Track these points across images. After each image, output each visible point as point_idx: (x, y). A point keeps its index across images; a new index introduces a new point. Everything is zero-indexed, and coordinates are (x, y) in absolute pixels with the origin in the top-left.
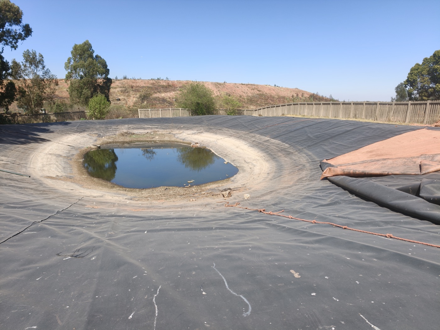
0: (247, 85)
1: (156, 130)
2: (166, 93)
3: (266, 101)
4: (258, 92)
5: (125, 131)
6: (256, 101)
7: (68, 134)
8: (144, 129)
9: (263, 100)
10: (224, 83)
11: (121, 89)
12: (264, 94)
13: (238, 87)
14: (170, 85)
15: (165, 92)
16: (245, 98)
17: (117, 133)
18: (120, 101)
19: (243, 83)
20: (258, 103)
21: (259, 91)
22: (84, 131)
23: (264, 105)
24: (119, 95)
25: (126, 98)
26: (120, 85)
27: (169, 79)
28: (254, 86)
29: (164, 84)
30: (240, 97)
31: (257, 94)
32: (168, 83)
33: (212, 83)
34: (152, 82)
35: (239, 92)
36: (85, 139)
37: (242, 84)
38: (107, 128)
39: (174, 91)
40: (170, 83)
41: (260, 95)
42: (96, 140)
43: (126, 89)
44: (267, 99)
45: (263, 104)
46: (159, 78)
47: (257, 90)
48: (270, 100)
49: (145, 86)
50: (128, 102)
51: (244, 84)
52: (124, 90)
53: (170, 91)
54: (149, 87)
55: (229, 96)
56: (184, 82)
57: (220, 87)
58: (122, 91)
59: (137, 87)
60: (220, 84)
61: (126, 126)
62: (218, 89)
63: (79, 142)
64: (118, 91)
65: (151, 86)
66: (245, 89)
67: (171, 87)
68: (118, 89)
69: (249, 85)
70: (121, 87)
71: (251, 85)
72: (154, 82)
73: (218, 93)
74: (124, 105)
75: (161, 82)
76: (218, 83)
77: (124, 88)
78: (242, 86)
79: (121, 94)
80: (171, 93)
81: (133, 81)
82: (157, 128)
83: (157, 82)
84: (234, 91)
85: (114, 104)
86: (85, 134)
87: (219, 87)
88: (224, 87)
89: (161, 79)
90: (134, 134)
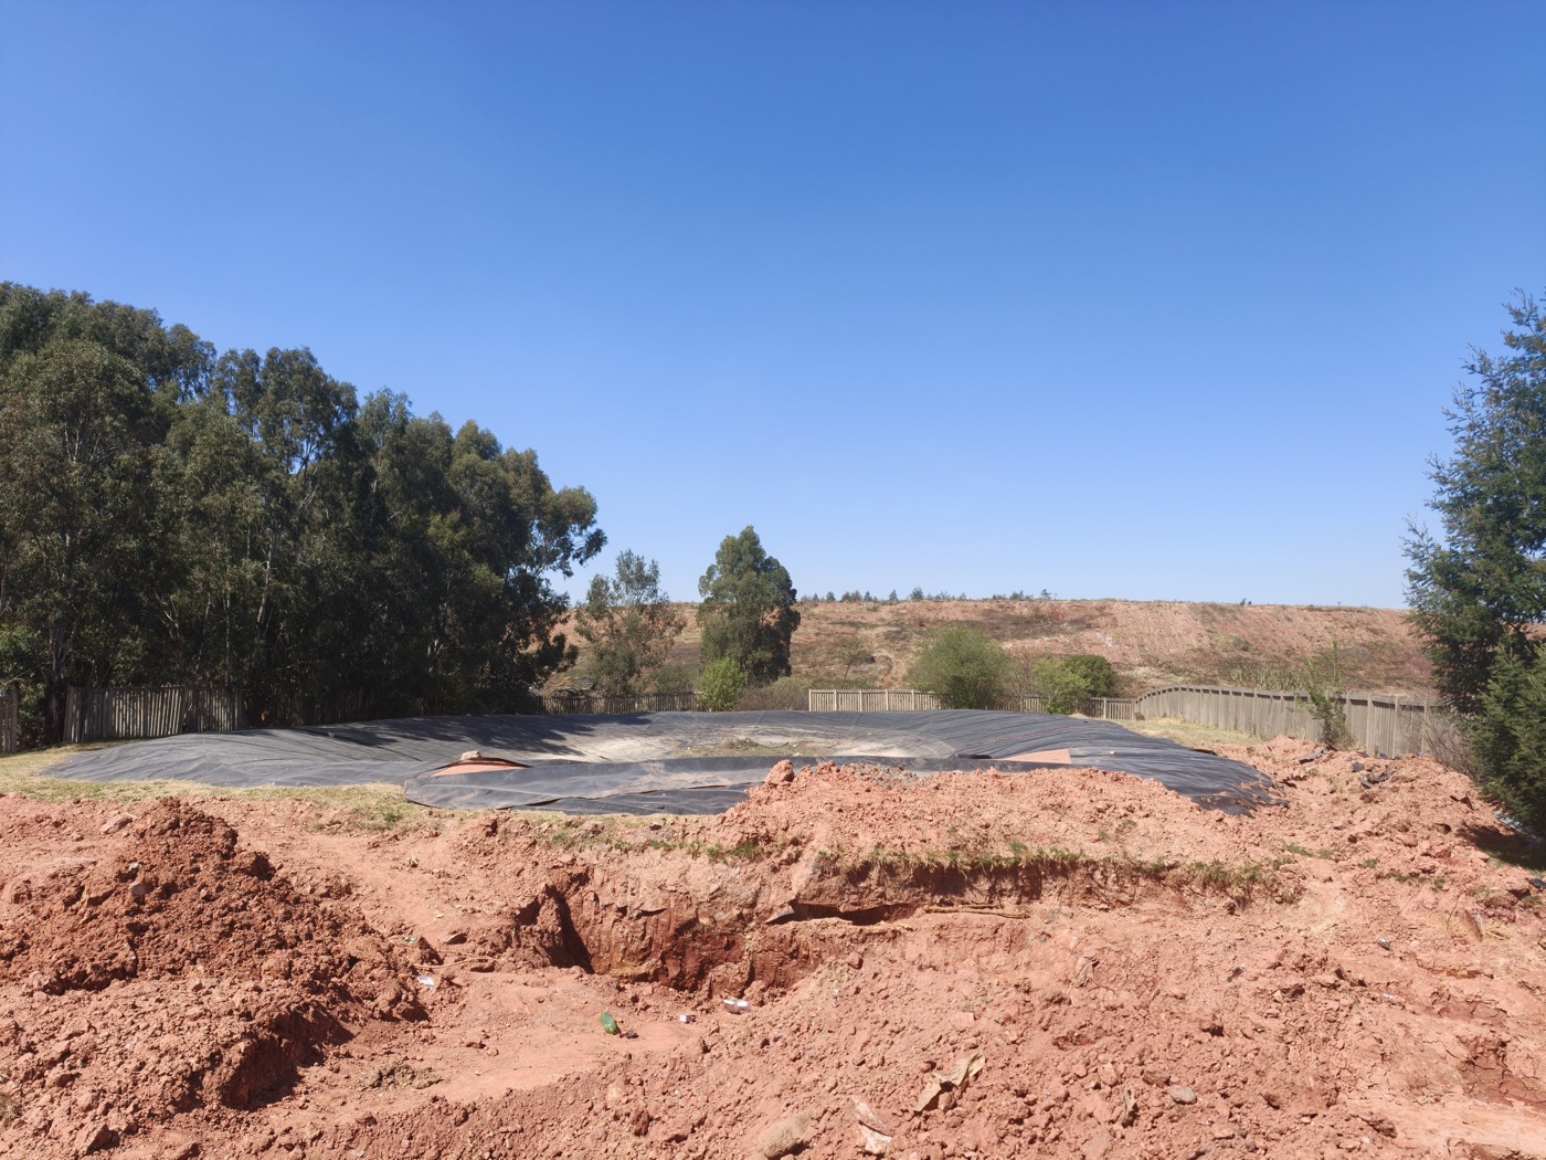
0: (1330, 610)
1: (810, 738)
2: (1018, 642)
3: (1397, 669)
4: (1368, 637)
5: (742, 738)
6: (1351, 669)
7: (622, 737)
8: (786, 735)
9: (1382, 666)
10: (1243, 604)
11: (889, 629)
12: (1391, 644)
13: (1289, 620)
14: (1042, 617)
15: (1018, 637)
16: (1309, 656)
17: (724, 741)
18: (872, 665)
19: (1317, 604)
20: (1359, 677)
21: (1374, 632)
22: (660, 733)
23: (1380, 682)
24: (876, 645)
25: (891, 656)
26: (889, 617)
27: (1052, 596)
28: (1356, 616)
29: (1025, 612)
30: (1288, 653)
31: (1364, 645)
32: (1037, 610)
33: (1193, 607)
34: (986, 606)
35: (1290, 636)
36: (648, 748)
37: (1311, 609)
38: (709, 730)
39: (1049, 633)
40: (1045, 609)
41: (1372, 648)
42: (668, 753)
43: (903, 630)
44: (1402, 662)
45: (1378, 678)
46: (1018, 592)
47: (1368, 629)
48: (1414, 664)
49: (961, 618)
50: (895, 668)
51: (1320, 610)
52: (898, 632)
53: (1034, 636)
54: (972, 624)
55: (1245, 649)
56: (1095, 604)
57: (1220, 618)
58: (888, 636)
59: (936, 622)
60: (1222, 610)
61: (752, 727)
62: (1209, 627)
63: (629, 752)
64: (877, 636)
65: (980, 619)
66: (1319, 625)
67: (1045, 620)
68: (881, 630)
69: (1339, 609)
70: (889, 624)
71: (1351, 610)
72: (994, 606)
73: (1206, 640)
74: (881, 677)
75: (1017, 605)
76: (1214, 606)
77: (896, 625)
78: (1309, 615)
79: (886, 642)
80: (1037, 641)
81: (932, 604)
82: (815, 735)
83: (1002, 607)
84: (1268, 634)
85: (855, 672)
86: (655, 741)
87: (1214, 620)
88: (1236, 619)
89: (1025, 594)
90: (756, 745)
